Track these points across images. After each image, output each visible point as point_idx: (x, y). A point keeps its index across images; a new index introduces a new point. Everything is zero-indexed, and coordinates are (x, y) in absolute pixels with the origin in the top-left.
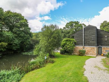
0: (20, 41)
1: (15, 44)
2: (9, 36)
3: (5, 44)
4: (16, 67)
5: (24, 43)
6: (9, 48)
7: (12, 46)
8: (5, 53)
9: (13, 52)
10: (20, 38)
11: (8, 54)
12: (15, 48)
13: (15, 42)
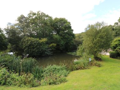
0: (65, 42)
2: (57, 38)
3: (55, 45)
4: (63, 64)
5: (68, 44)
7: (59, 46)
9: (60, 52)
10: (65, 40)
12: (61, 48)
13: (61, 43)
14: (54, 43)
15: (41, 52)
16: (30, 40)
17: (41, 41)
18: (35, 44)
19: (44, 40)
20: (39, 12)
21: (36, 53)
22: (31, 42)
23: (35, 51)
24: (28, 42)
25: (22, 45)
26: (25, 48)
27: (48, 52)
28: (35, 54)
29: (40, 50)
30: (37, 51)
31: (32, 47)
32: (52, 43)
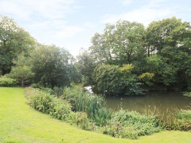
0: (175, 69)
1: (165, 74)
2: (154, 61)
3: (150, 75)
5: (186, 73)
6: (158, 81)
7: (162, 78)
8: (153, 89)
9: (165, 89)
10: (175, 64)
11: (157, 91)
12: (166, 82)
13: (166, 72)
14: (149, 71)
15: (123, 88)
16: (104, 69)
17: (122, 69)
18: (112, 74)
19: (128, 67)
20: (120, 22)
21: (113, 89)
22: (106, 72)
23: (112, 86)
24: (102, 72)
25: (95, 76)
26: (98, 81)
27: (136, 89)
28: (112, 91)
29: (120, 85)
30: (114, 86)
31: (108, 79)
32: (144, 72)
